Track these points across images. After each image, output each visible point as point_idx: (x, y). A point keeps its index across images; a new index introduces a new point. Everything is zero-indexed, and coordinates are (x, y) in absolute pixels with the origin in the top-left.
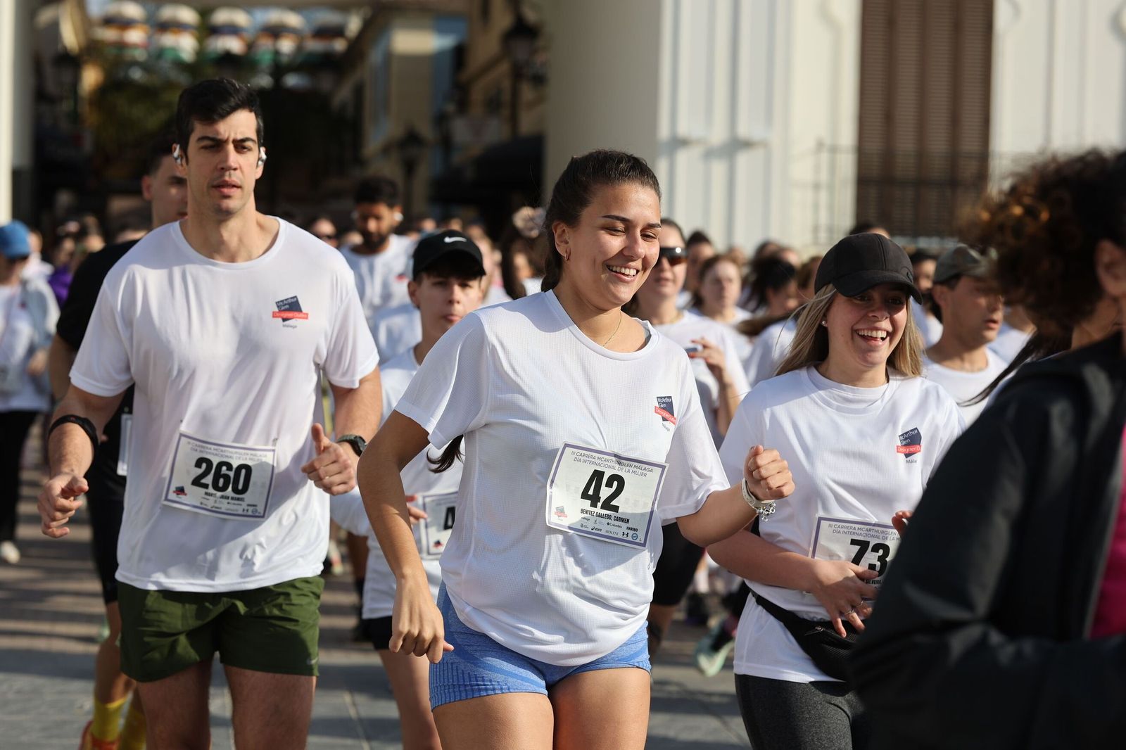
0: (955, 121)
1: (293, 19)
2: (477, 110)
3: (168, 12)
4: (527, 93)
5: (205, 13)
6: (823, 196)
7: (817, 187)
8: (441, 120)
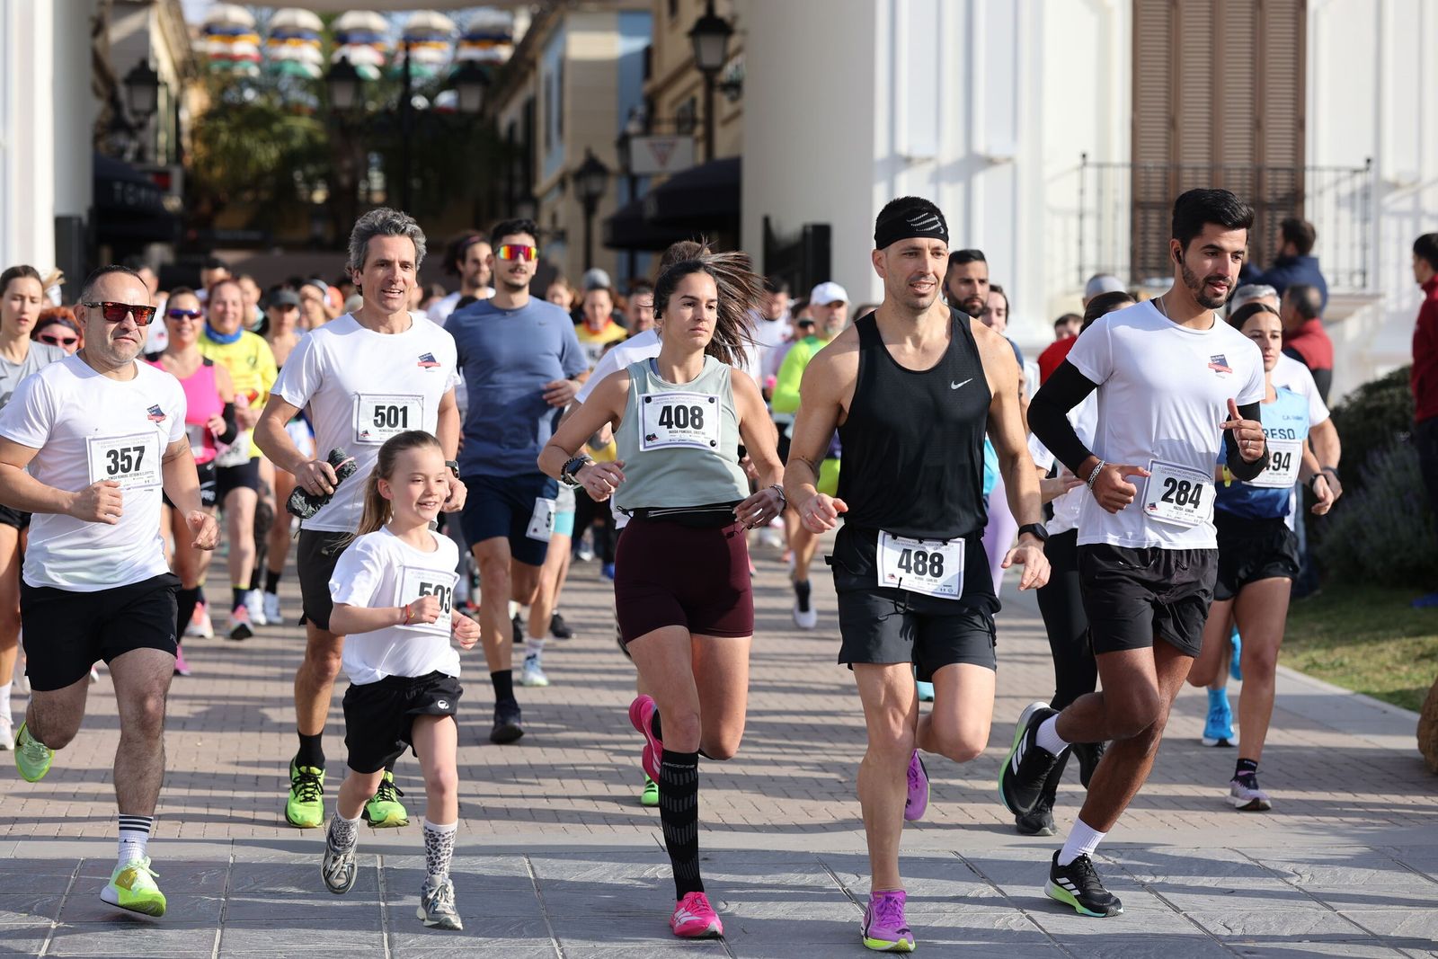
0: (1257, 125)
1: (439, 21)
2: (666, 129)
3: (283, 17)
4: (724, 106)
5: (328, 18)
6: (1090, 224)
7: (1081, 216)
8: (624, 142)
